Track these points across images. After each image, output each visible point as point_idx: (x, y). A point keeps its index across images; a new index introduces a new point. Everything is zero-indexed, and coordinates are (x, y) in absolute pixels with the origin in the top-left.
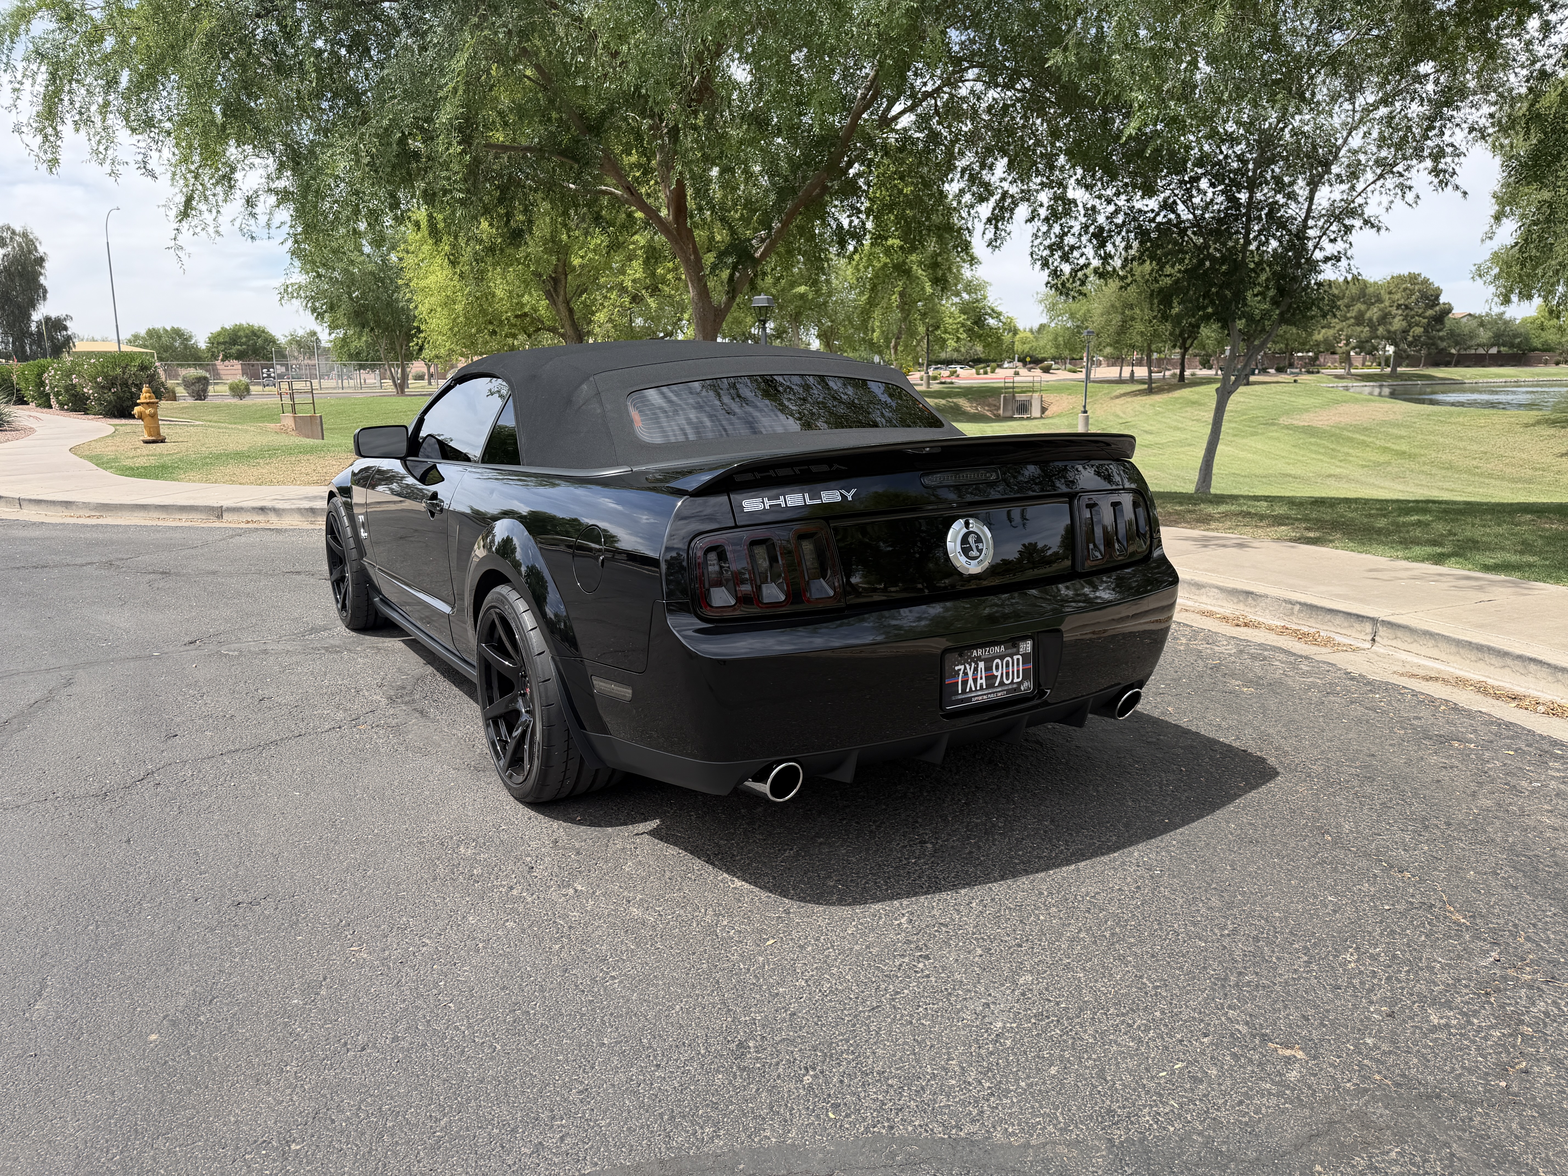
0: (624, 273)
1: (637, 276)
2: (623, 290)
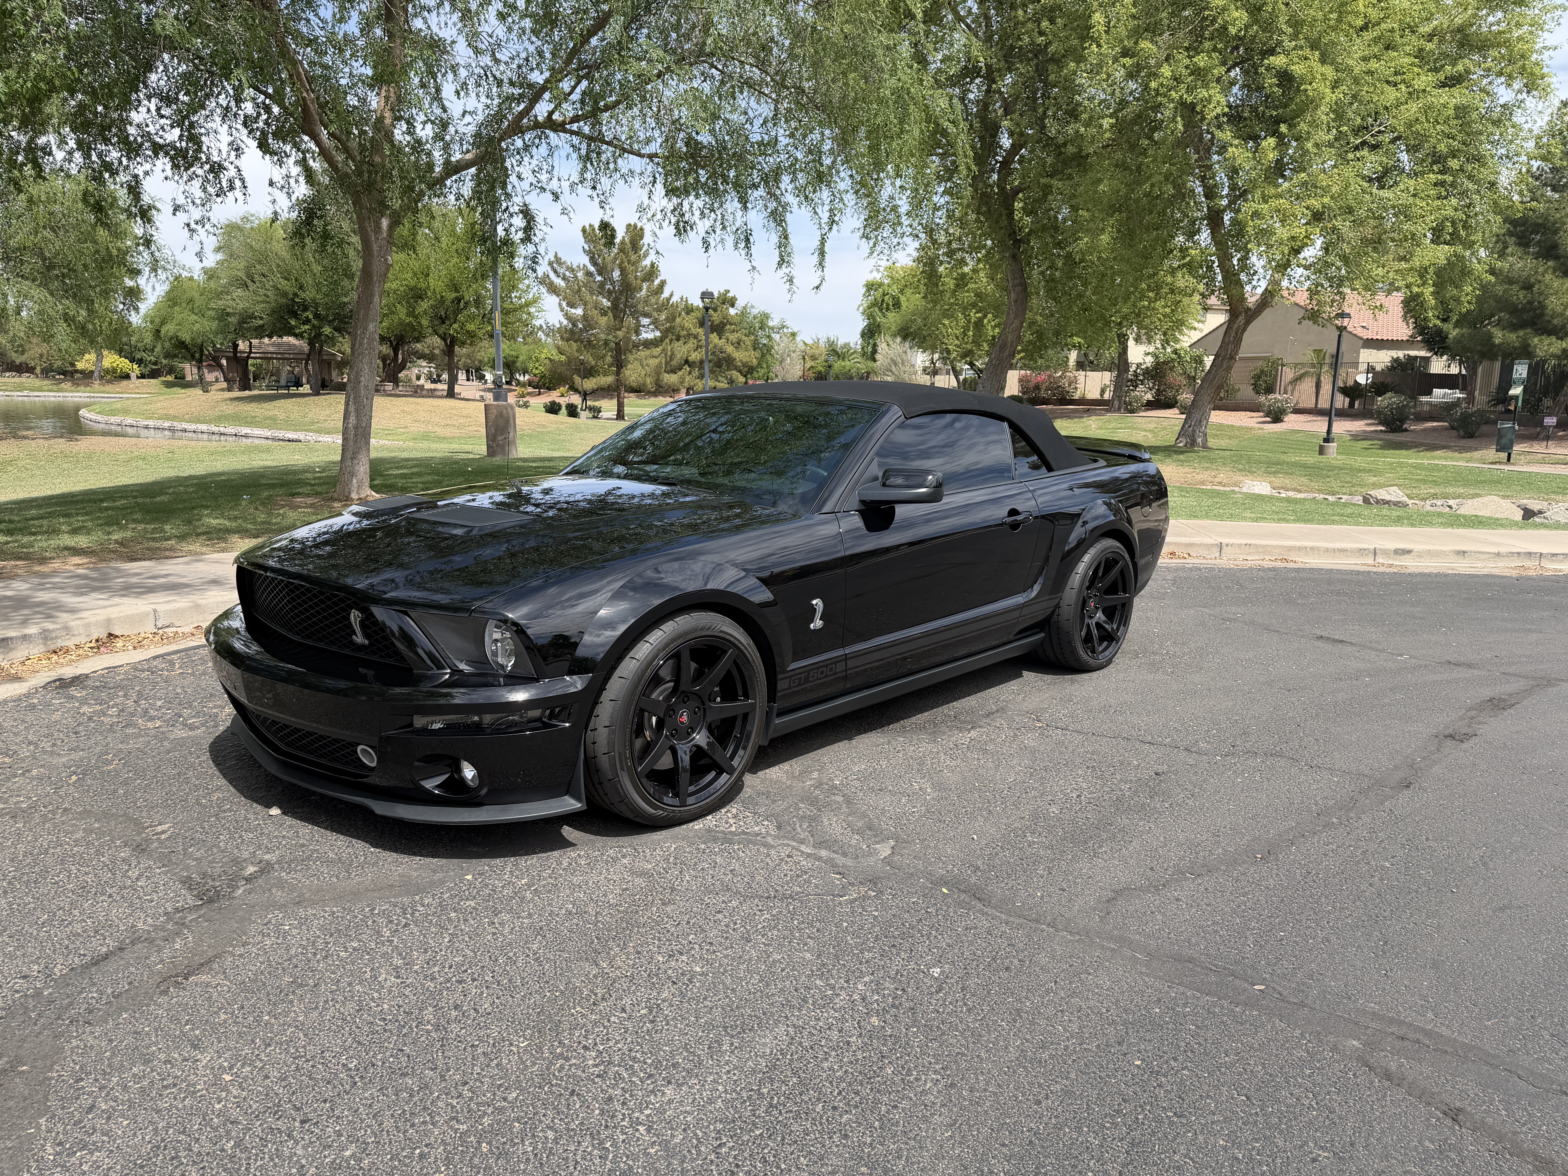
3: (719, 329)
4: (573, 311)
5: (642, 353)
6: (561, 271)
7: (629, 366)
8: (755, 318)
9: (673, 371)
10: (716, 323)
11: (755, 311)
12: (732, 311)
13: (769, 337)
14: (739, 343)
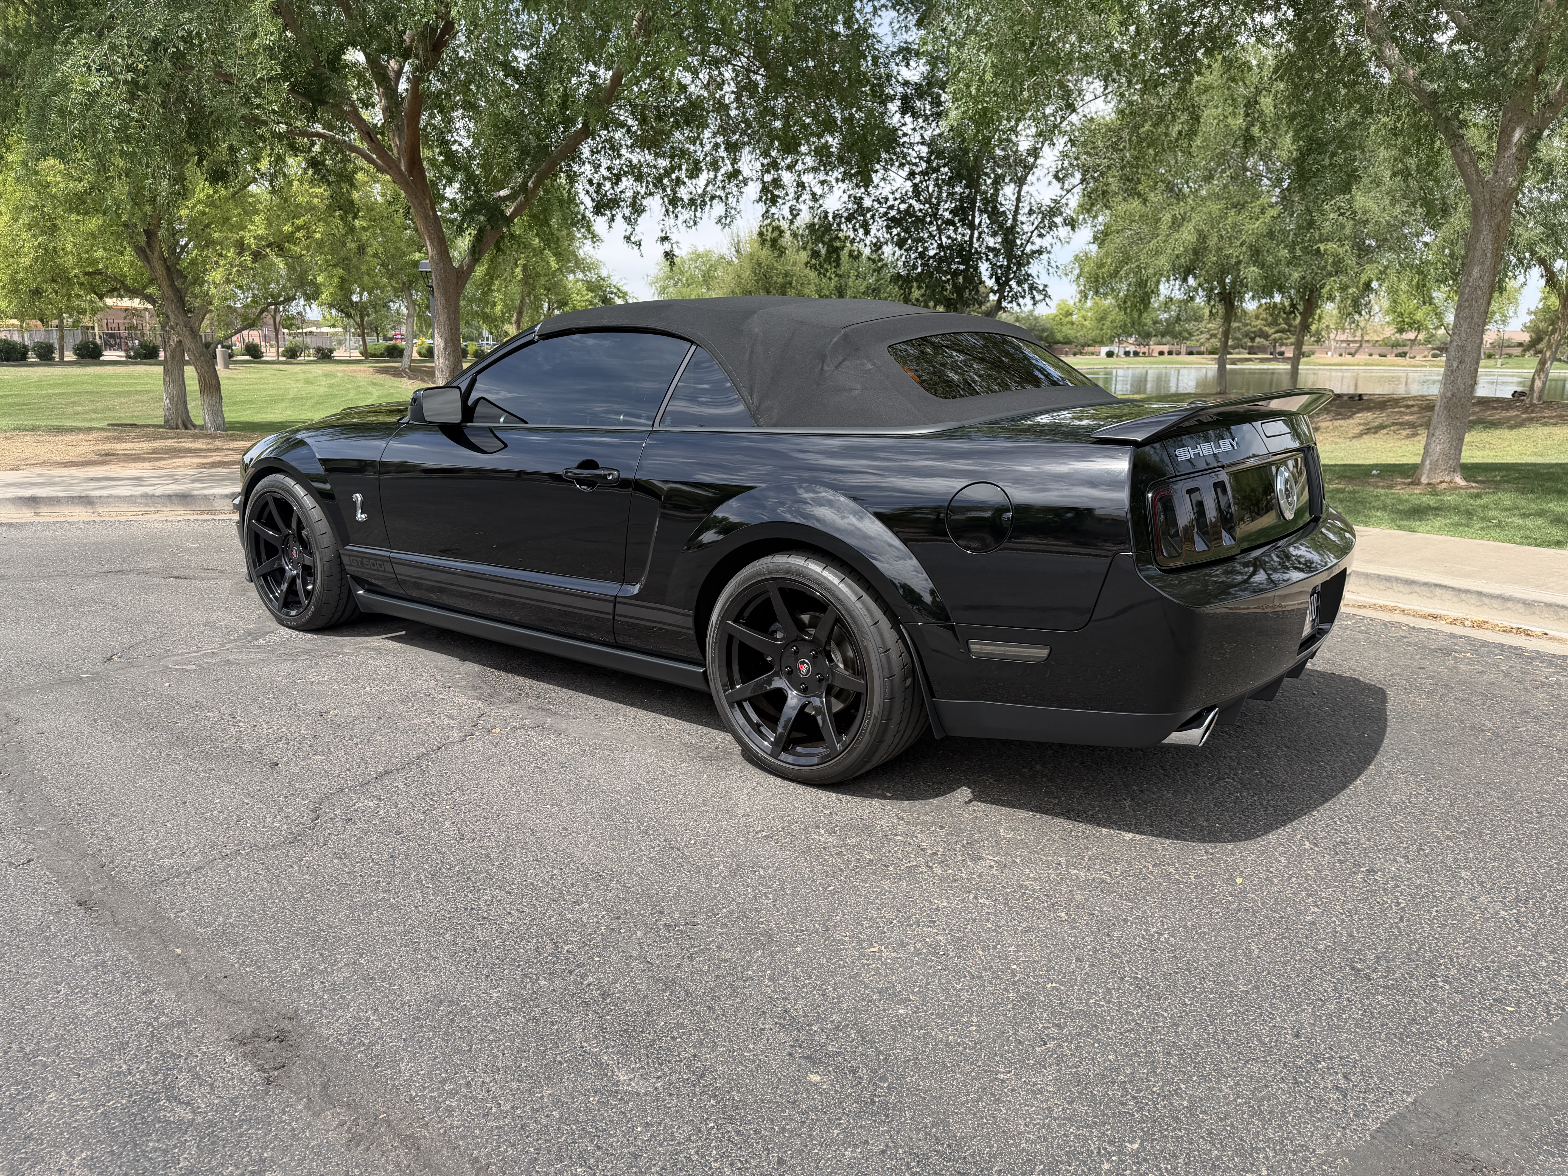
0: (244, 228)
1: (260, 232)
2: (241, 247)
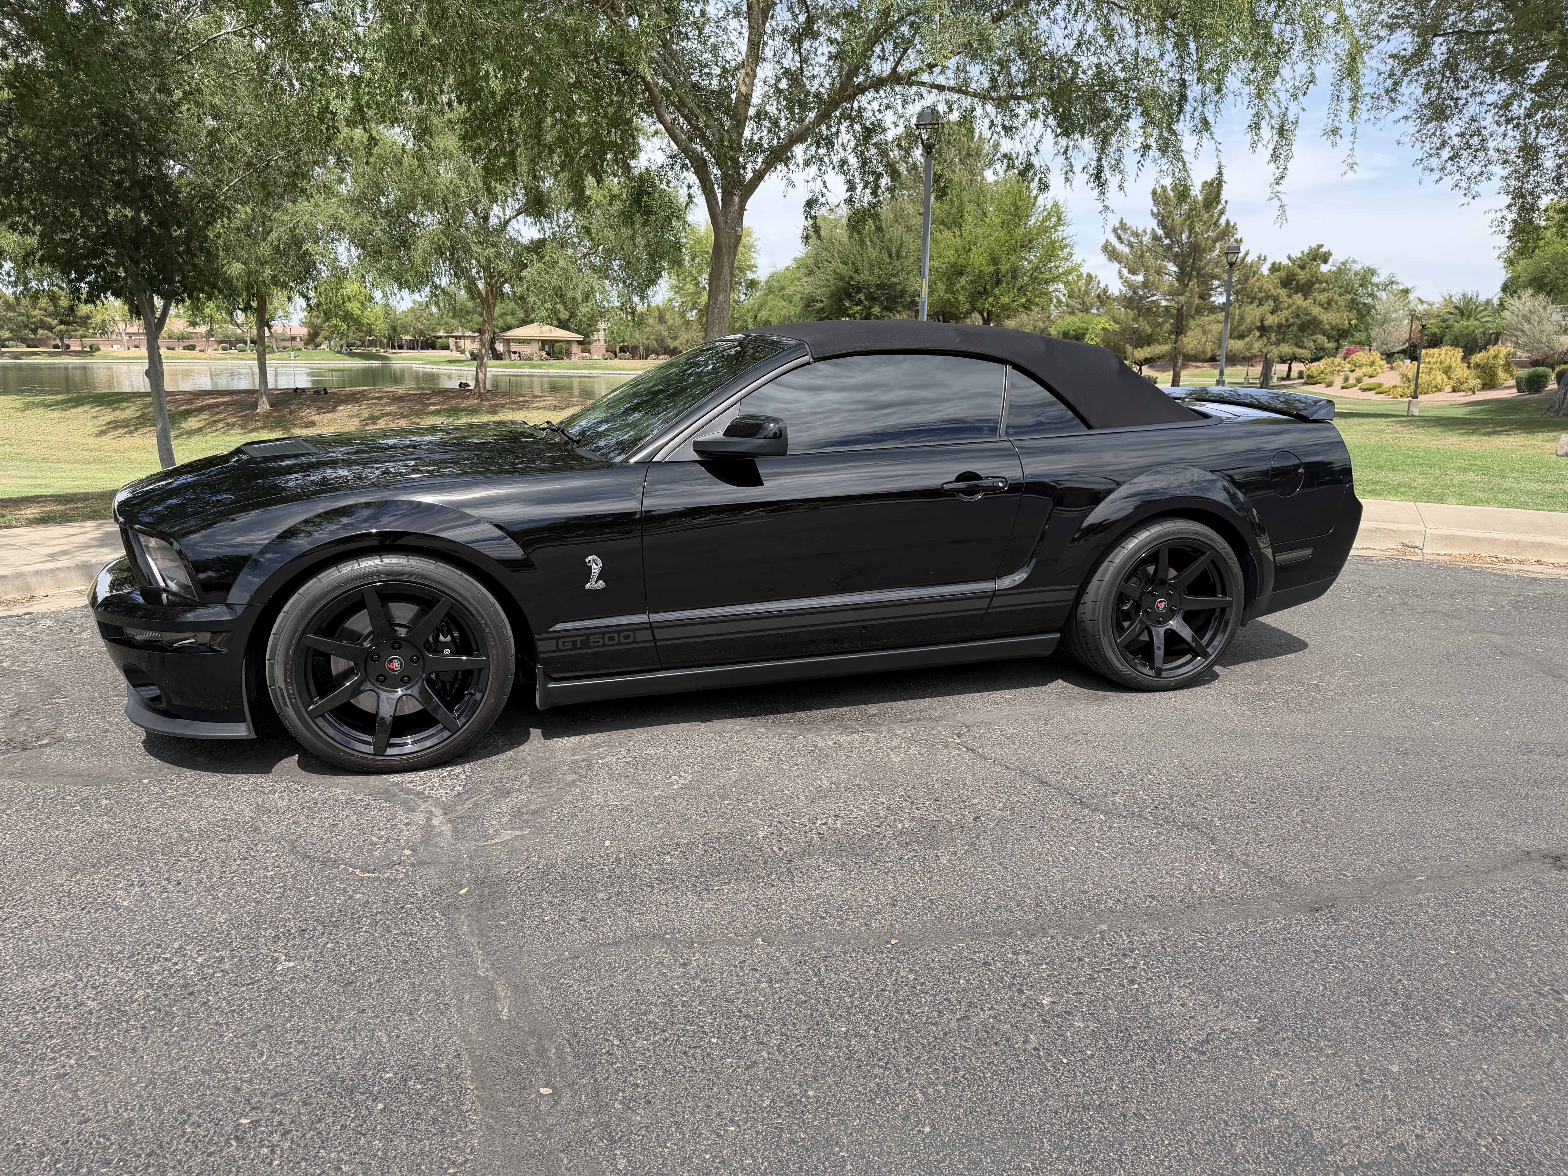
3: (1305, 289)
4: (1133, 278)
5: (1206, 318)
6: (1125, 236)
7: (1190, 333)
8: (1356, 274)
9: (1241, 337)
10: (1301, 282)
11: (1357, 267)
12: (1324, 268)
13: (1371, 295)
14: (1329, 304)
